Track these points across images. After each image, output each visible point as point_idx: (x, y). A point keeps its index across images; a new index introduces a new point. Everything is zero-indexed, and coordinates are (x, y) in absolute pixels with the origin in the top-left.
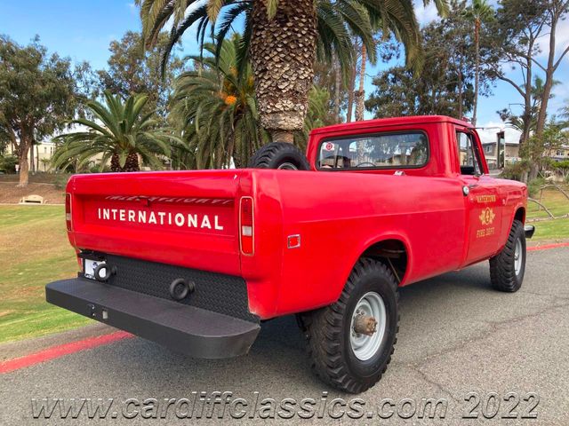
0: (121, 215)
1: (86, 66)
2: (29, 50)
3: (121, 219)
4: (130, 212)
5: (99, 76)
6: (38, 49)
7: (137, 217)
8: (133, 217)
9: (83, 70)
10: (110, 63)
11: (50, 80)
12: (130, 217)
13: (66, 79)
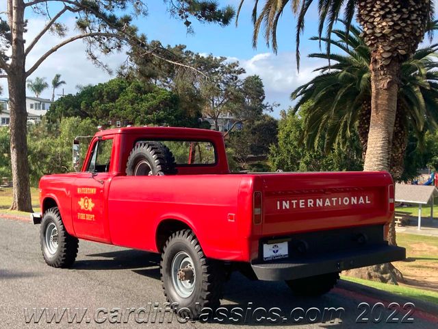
0: (301, 204)
3: (301, 207)
4: (309, 200)
7: (315, 204)
8: (312, 204)
12: (309, 204)
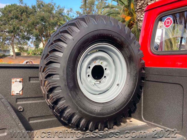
1: (71, 10)
2: (49, 4)
5: (77, 13)
6: (53, 4)
9: (70, 11)
10: (81, 8)
11: (56, 16)
13: (62, 15)
